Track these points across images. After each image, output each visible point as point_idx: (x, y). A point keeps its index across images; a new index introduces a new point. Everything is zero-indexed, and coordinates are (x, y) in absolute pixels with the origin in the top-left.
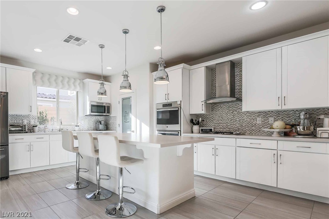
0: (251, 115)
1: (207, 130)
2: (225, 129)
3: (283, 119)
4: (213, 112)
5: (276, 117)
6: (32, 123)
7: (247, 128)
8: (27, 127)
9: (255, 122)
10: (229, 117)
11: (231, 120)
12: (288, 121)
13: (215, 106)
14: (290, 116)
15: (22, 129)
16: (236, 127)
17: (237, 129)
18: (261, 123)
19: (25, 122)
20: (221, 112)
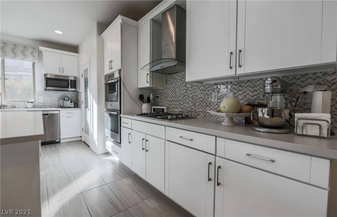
0: (205, 89)
1: (159, 110)
2: (178, 109)
3: (246, 94)
4: (167, 85)
5: (235, 91)
7: (201, 109)
9: (210, 99)
10: (182, 91)
11: (184, 97)
12: (253, 98)
13: (169, 76)
14: (256, 89)
16: (189, 106)
17: (190, 110)
18: (216, 101)
20: (174, 85)
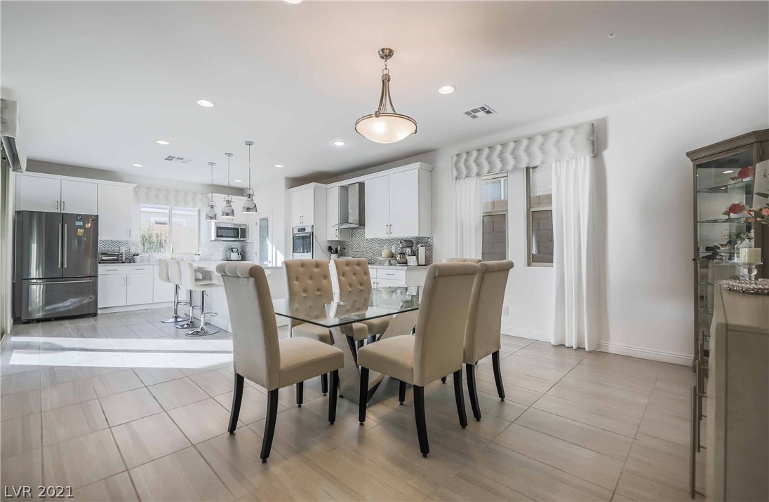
4: (352, 238)
6: (133, 251)
8: (124, 256)
13: (354, 231)
15: (117, 258)
19: (123, 250)
